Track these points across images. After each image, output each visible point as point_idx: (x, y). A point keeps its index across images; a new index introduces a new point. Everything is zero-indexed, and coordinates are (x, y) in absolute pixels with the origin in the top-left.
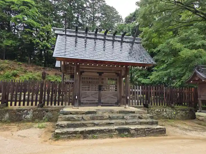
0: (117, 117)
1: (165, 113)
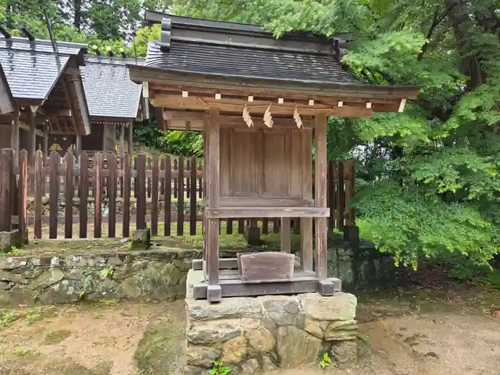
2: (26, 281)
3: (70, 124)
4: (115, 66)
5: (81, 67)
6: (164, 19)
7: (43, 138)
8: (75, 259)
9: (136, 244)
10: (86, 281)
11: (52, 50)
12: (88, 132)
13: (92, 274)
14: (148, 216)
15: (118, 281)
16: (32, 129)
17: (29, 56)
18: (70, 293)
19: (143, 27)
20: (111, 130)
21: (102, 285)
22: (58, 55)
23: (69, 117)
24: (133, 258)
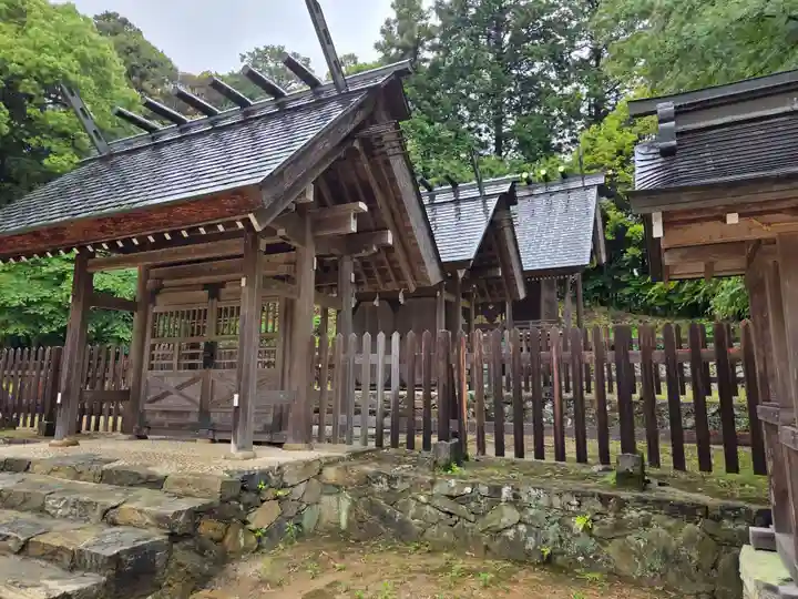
0: (25, 501)
1: (509, 515)
2: (472, 517)
3: (500, 286)
4: (552, 194)
5: (511, 208)
6: (660, 105)
7: (469, 309)
8: (533, 493)
9: (624, 479)
10: (552, 531)
11: (477, 194)
12: (522, 295)
13: (559, 522)
14: (640, 430)
15: (602, 541)
16: (457, 300)
17: (453, 207)
18: (529, 546)
19: (588, 127)
20: (551, 288)
21: (576, 544)
22: (485, 198)
23: (499, 278)
24: (622, 504)
